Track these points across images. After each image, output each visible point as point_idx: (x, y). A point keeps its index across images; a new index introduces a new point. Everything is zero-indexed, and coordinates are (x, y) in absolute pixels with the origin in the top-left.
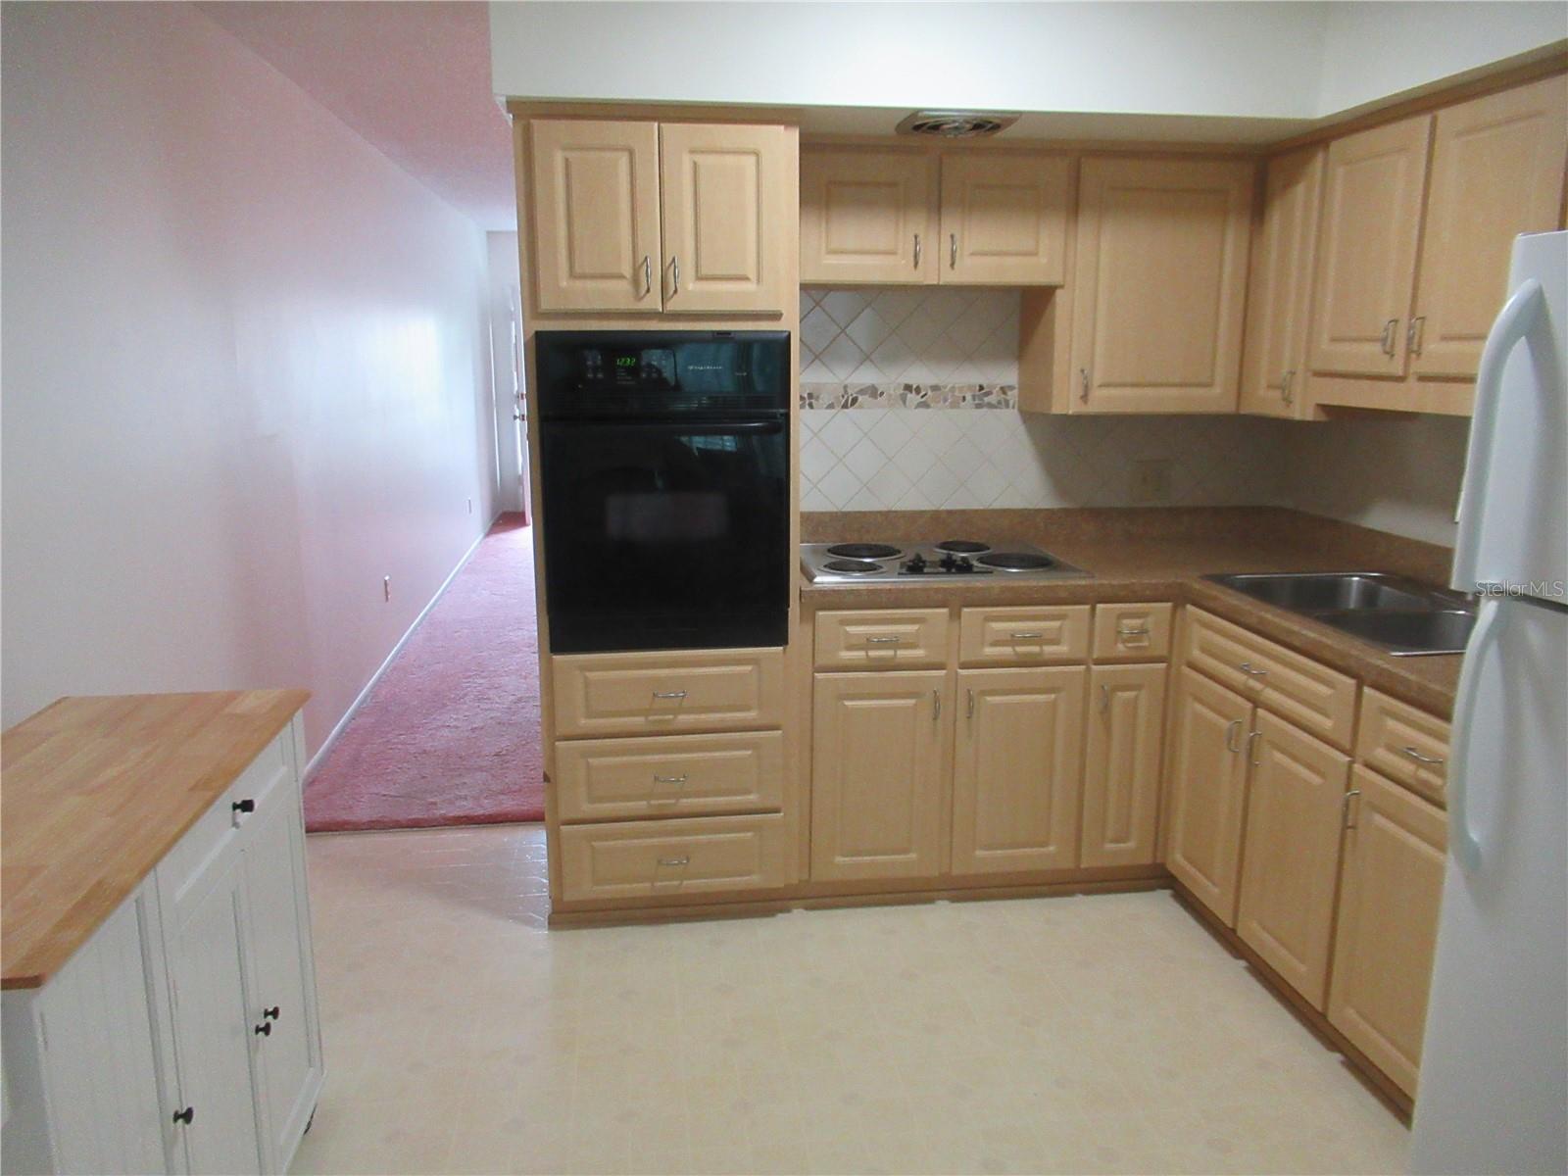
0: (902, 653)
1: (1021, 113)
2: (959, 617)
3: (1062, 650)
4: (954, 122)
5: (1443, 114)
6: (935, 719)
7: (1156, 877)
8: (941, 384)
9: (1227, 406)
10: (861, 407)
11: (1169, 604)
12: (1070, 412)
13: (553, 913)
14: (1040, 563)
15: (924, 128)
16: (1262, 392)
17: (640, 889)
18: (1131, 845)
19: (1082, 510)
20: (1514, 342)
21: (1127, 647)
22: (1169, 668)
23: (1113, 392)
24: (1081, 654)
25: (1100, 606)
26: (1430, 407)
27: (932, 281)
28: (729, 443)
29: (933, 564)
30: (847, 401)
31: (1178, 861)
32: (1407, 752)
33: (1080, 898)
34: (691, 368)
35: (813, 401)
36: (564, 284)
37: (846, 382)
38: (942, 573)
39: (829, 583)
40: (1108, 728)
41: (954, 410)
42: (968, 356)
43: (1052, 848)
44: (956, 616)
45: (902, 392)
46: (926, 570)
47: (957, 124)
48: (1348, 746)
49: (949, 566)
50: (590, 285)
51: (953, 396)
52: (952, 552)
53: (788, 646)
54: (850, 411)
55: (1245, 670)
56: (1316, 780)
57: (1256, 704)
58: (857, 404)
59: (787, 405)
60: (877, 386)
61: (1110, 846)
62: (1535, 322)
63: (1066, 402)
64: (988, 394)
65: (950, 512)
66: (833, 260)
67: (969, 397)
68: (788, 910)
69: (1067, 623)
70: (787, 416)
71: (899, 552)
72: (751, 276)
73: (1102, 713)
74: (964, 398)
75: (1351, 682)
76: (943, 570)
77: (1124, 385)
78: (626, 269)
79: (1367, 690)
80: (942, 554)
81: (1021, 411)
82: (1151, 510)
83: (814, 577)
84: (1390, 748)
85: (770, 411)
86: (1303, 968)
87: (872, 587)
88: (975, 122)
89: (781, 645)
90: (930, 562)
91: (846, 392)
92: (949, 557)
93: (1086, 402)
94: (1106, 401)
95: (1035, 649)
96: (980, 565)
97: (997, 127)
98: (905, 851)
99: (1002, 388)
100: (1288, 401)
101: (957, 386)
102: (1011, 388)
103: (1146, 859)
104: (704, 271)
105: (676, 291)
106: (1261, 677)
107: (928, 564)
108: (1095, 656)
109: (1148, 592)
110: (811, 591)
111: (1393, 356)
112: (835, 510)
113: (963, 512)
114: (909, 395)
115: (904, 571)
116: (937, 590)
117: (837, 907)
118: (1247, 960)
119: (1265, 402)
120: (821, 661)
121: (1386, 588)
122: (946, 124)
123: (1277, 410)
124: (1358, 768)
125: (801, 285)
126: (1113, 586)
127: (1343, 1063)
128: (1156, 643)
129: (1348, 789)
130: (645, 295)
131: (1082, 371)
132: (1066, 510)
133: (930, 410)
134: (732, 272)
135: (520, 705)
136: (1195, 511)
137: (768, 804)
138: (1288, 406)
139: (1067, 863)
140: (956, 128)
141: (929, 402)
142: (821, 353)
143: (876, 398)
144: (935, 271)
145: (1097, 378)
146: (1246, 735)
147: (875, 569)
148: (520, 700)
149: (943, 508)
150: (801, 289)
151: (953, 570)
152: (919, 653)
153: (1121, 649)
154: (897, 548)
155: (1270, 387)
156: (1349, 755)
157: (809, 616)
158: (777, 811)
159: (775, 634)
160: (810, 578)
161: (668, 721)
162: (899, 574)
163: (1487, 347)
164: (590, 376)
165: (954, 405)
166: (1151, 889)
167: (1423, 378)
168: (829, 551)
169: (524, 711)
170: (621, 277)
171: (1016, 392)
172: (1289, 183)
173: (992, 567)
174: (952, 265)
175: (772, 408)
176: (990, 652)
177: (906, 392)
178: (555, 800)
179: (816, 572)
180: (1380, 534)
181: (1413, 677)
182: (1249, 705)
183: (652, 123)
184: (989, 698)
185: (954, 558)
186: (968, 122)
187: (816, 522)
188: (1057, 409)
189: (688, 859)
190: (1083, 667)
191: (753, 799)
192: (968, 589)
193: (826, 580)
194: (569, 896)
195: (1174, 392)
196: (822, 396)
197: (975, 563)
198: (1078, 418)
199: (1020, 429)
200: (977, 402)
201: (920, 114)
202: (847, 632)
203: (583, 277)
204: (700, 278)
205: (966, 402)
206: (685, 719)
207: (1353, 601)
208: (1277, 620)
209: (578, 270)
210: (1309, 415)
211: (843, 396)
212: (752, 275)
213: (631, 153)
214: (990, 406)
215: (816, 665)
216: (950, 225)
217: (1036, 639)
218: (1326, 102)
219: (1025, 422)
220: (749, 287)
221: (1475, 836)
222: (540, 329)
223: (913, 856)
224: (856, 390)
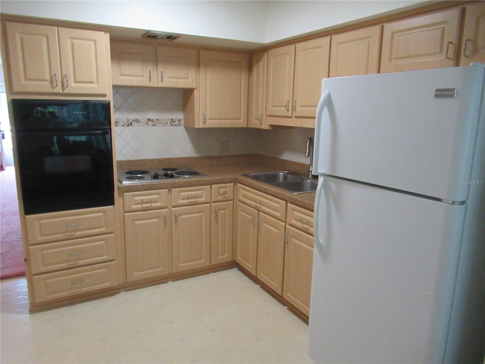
0: (154, 205)
1: (182, 34)
2: (171, 192)
3: (203, 199)
4: (161, 35)
5: (298, 45)
6: (165, 224)
7: (234, 264)
8: (159, 118)
9: (245, 126)
10: (134, 126)
11: (233, 184)
12: (201, 127)
13: (31, 308)
14: (195, 174)
15: (151, 37)
16: (254, 121)
17: (66, 294)
18: (226, 256)
19: (205, 157)
20: (324, 108)
21: (222, 197)
22: (233, 202)
23: (213, 121)
24: (209, 200)
25: (213, 186)
26: (299, 125)
27: (156, 85)
28: (83, 138)
29: (161, 176)
30: (129, 124)
31: (239, 259)
32: (300, 221)
33: (211, 274)
34: (74, 112)
35: (117, 124)
36: (23, 82)
37: (128, 118)
38: (164, 178)
39: (127, 184)
40: (217, 221)
41: (164, 127)
42: (168, 109)
43: (203, 260)
44: (170, 191)
45: (147, 121)
46: (159, 177)
47: (162, 36)
48: (284, 220)
49: (166, 176)
50: (33, 83)
51: (163, 122)
52: (167, 172)
53: (115, 205)
54: (130, 127)
55: (255, 201)
56: (277, 231)
57: (259, 211)
58: (132, 125)
59: (110, 125)
60: (138, 119)
61: (219, 257)
62: (329, 102)
63: (199, 124)
64: (174, 122)
65: (164, 159)
66: (122, 78)
67: (168, 123)
68: (119, 293)
69: (204, 191)
70: (110, 129)
71: (149, 172)
72: (95, 83)
73: (215, 218)
74: (167, 123)
75: (284, 202)
76: (165, 177)
77: (215, 119)
78: (48, 78)
79: (288, 204)
80: (164, 172)
81: (185, 127)
82: (224, 156)
83: (122, 182)
84: (296, 220)
85: (104, 127)
86: (276, 284)
87: (142, 184)
88: (167, 36)
89: (112, 205)
90: (160, 175)
91: (128, 121)
92: (166, 173)
93: (205, 124)
94: (210, 124)
95: (195, 200)
96: (176, 175)
97: (174, 38)
98: (158, 268)
99: (179, 120)
100: (261, 124)
101: (165, 119)
102: (182, 120)
103: (230, 259)
104: (78, 80)
105: (67, 86)
106: (260, 203)
107: (160, 176)
108: (212, 201)
109: (227, 181)
110: (122, 187)
111: (288, 111)
112: (127, 160)
113: (169, 159)
114: (149, 122)
115: (152, 178)
116: (163, 184)
117: (136, 289)
118: (260, 284)
119: (255, 124)
120: (126, 209)
121: (289, 175)
122: (159, 36)
123: (259, 126)
124: (287, 226)
125: (113, 86)
126: (216, 179)
127: (287, 309)
128: (229, 195)
129: (285, 232)
130: (55, 87)
131: (204, 115)
132: (201, 157)
133: (157, 127)
134: (88, 80)
135: (9, 235)
136: (237, 156)
137: (111, 259)
138: (261, 125)
139: (208, 264)
140: (161, 37)
141: (156, 124)
142: (119, 108)
143: (139, 123)
144: (156, 83)
145: (208, 117)
146: (256, 220)
147: (142, 178)
148: (8, 233)
149: (162, 158)
150: (113, 87)
151: (168, 177)
152: (159, 204)
153: (220, 198)
154: (149, 171)
155: (256, 119)
156: (285, 223)
157: (121, 194)
158: (113, 260)
159: (110, 201)
160: (121, 183)
161: (72, 235)
162: (151, 179)
163: (318, 109)
164: (35, 115)
165: (164, 125)
166: (232, 268)
167: (296, 117)
168: (126, 173)
169: (11, 237)
170: (46, 80)
171: (183, 121)
172: (258, 61)
173: (180, 175)
174: (162, 81)
175: (105, 126)
176: (181, 202)
177: (148, 121)
178: (30, 267)
179: (123, 180)
180: (287, 161)
181: (300, 200)
182: (257, 211)
183: (54, 27)
184: (181, 216)
185: (168, 173)
186: (165, 36)
187: (121, 164)
188: (196, 126)
189: (83, 281)
190: (209, 204)
191: (105, 257)
192: (173, 183)
193: (126, 183)
194: (37, 301)
195: (230, 121)
196: (120, 123)
197: (175, 175)
198: (202, 129)
199: (185, 133)
200: (171, 124)
201: (150, 32)
202: (135, 199)
203: (30, 80)
204: (76, 82)
205: (168, 124)
206: (78, 233)
207: (281, 180)
208: (263, 186)
209: (28, 77)
210: (267, 128)
211: (127, 123)
212: (95, 81)
213: (47, 37)
214: (175, 125)
215: (125, 210)
216: (161, 68)
217: (195, 197)
218: (267, 39)
219: (186, 131)
220: (95, 85)
221: (321, 241)
222: (13, 98)
223: (160, 269)
224: (132, 120)
